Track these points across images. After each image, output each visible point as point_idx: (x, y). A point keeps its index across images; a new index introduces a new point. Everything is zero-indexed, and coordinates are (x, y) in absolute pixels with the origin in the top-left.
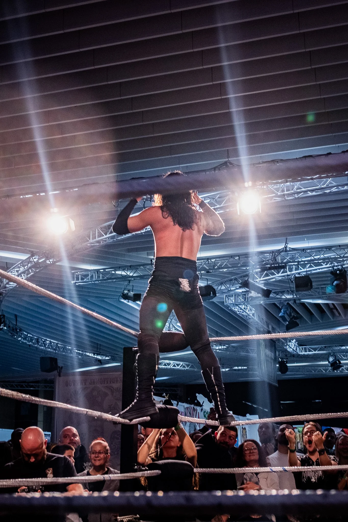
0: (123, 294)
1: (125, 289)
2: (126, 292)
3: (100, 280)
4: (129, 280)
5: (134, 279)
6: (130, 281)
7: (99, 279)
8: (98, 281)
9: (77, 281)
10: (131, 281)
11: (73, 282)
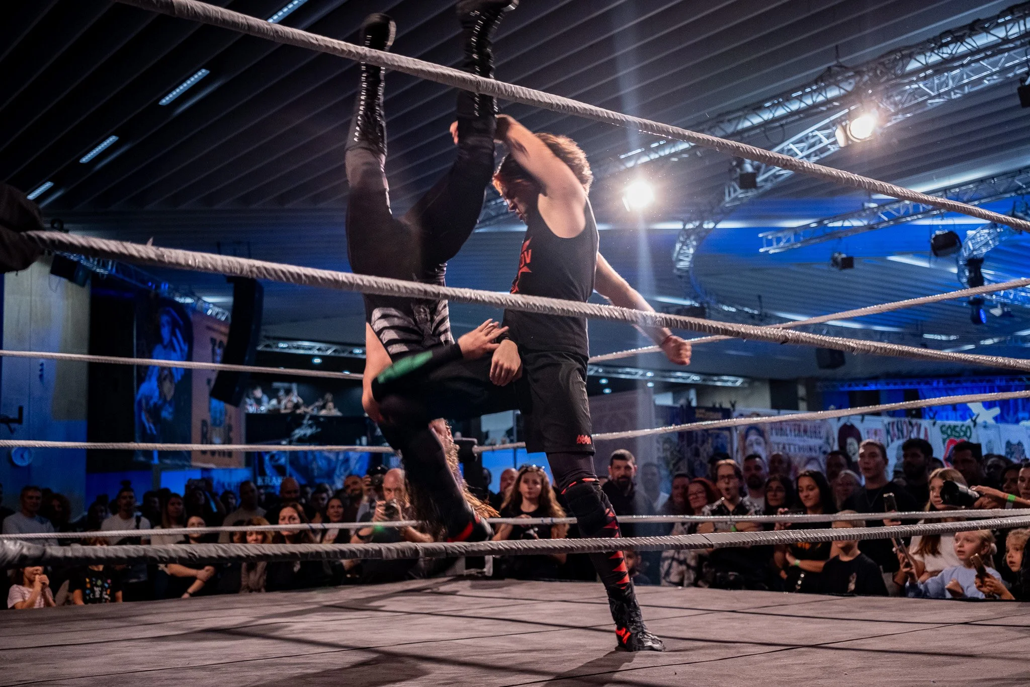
0: (832, 257)
1: (834, 251)
2: (836, 255)
3: (800, 243)
4: (838, 237)
6: (840, 239)
7: (798, 241)
8: (797, 244)
9: (769, 248)
11: (761, 250)
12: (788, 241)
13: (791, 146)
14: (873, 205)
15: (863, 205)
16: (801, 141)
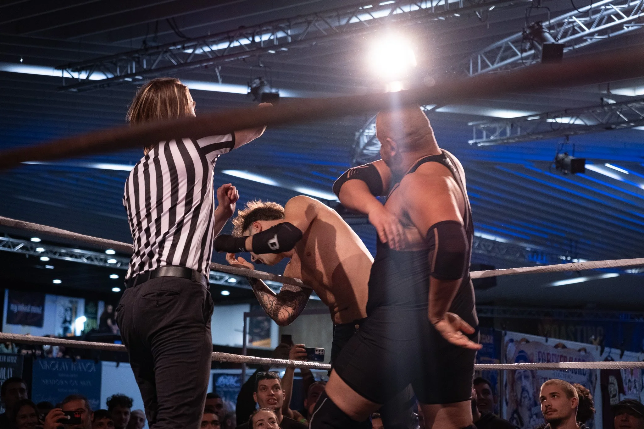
0: (556, 159)
1: (559, 152)
2: (561, 156)
3: (518, 137)
4: (565, 135)
5: (576, 134)
6: (567, 137)
7: (515, 135)
8: (513, 138)
9: (478, 141)
10: (570, 137)
11: (471, 142)
12: (503, 133)
13: (574, 19)
14: (612, 102)
15: (602, 99)
16: (585, 14)
